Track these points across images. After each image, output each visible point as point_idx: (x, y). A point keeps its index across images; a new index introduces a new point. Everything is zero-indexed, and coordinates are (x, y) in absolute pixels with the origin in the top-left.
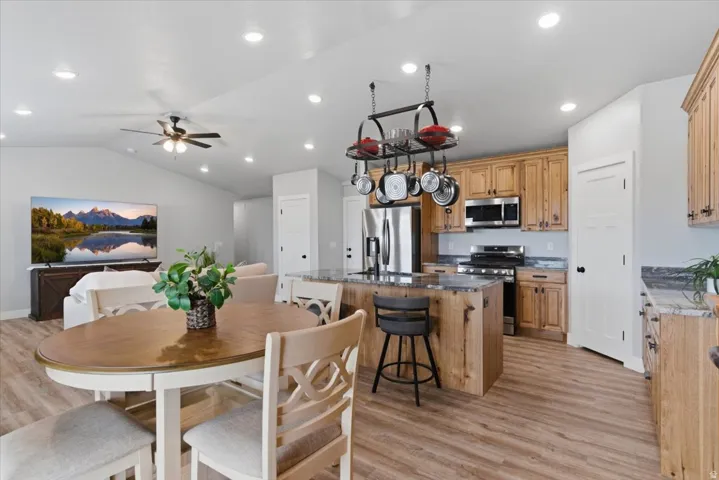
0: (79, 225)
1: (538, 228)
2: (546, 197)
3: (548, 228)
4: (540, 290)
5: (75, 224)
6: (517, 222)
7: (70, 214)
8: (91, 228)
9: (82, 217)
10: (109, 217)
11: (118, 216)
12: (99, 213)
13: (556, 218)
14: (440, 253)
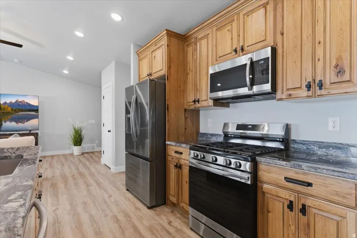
0: (9, 109)
1: (304, 92)
2: (319, 37)
3: (323, 92)
4: (297, 207)
5: (7, 108)
6: (267, 87)
7: (5, 103)
8: (15, 111)
9: (11, 104)
10: (25, 105)
11: (29, 104)
12: (20, 102)
13: (340, 72)
14: (202, 130)
